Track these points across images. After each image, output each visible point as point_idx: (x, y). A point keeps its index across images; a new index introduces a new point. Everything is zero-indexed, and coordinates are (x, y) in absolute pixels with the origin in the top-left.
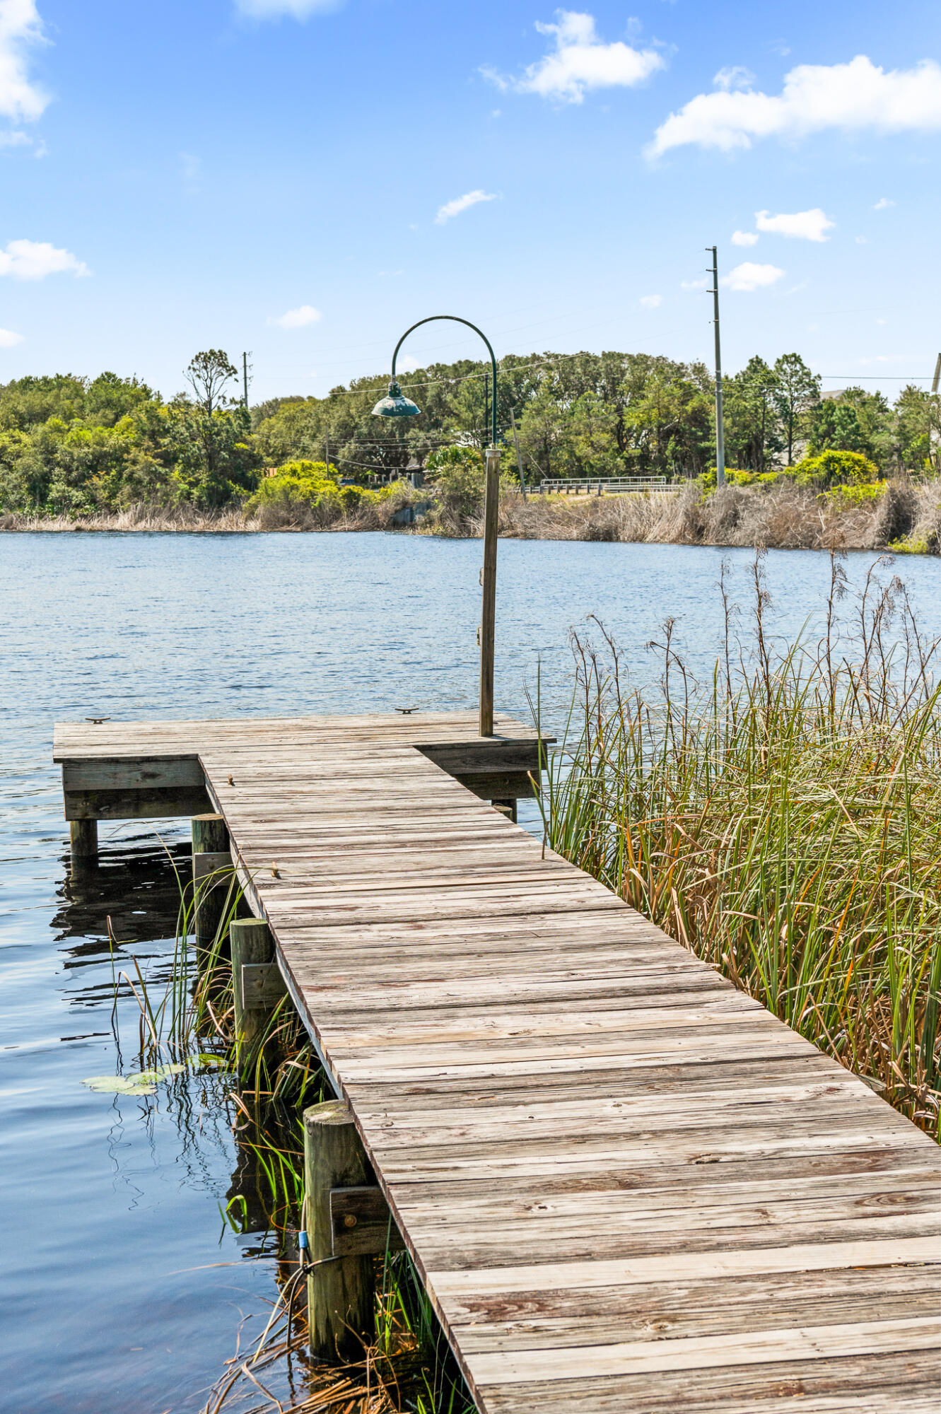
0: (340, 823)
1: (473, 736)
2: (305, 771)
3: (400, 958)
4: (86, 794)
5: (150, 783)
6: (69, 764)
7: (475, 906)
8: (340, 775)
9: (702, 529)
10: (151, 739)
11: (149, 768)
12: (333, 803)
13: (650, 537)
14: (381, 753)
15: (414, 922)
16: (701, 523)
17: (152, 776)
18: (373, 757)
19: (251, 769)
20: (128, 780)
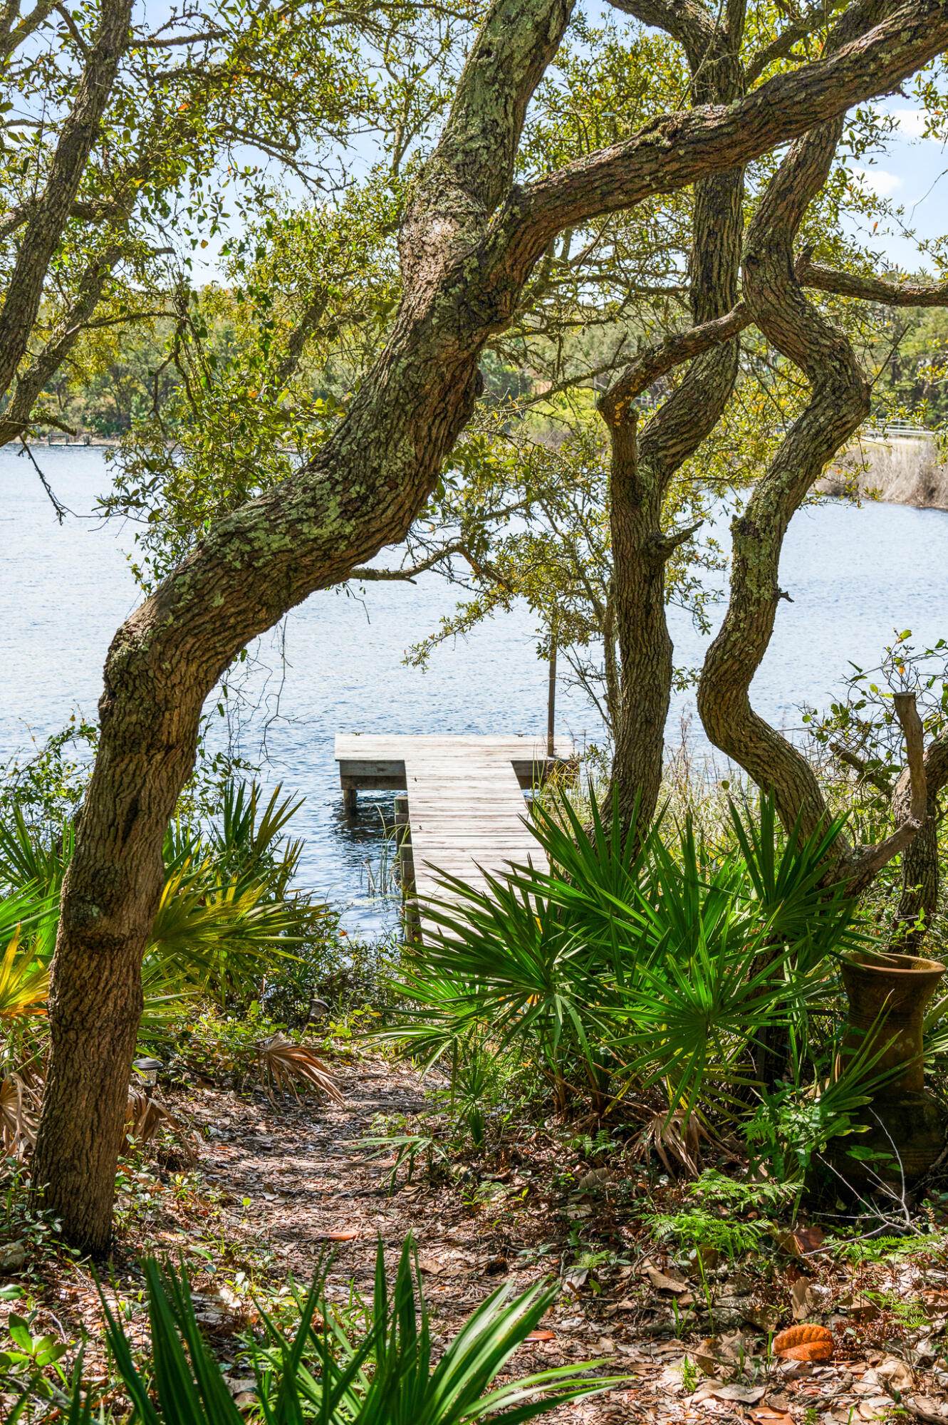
0: (454, 805)
1: (542, 756)
2: (451, 774)
3: (452, 861)
4: (351, 777)
5: (381, 774)
6: (343, 763)
7: (488, 845)
8: (468, 778)
9: (933, 490)
10: (384, 748)
11: (381, 766)
12: (457, 794)
13: (886, 496)
14: (493, 764)
15: (463, 849)
16: (933, 485)
17: (382, 770)
18: (489, 766)
19: (427, 772)
20: (371, 772)
